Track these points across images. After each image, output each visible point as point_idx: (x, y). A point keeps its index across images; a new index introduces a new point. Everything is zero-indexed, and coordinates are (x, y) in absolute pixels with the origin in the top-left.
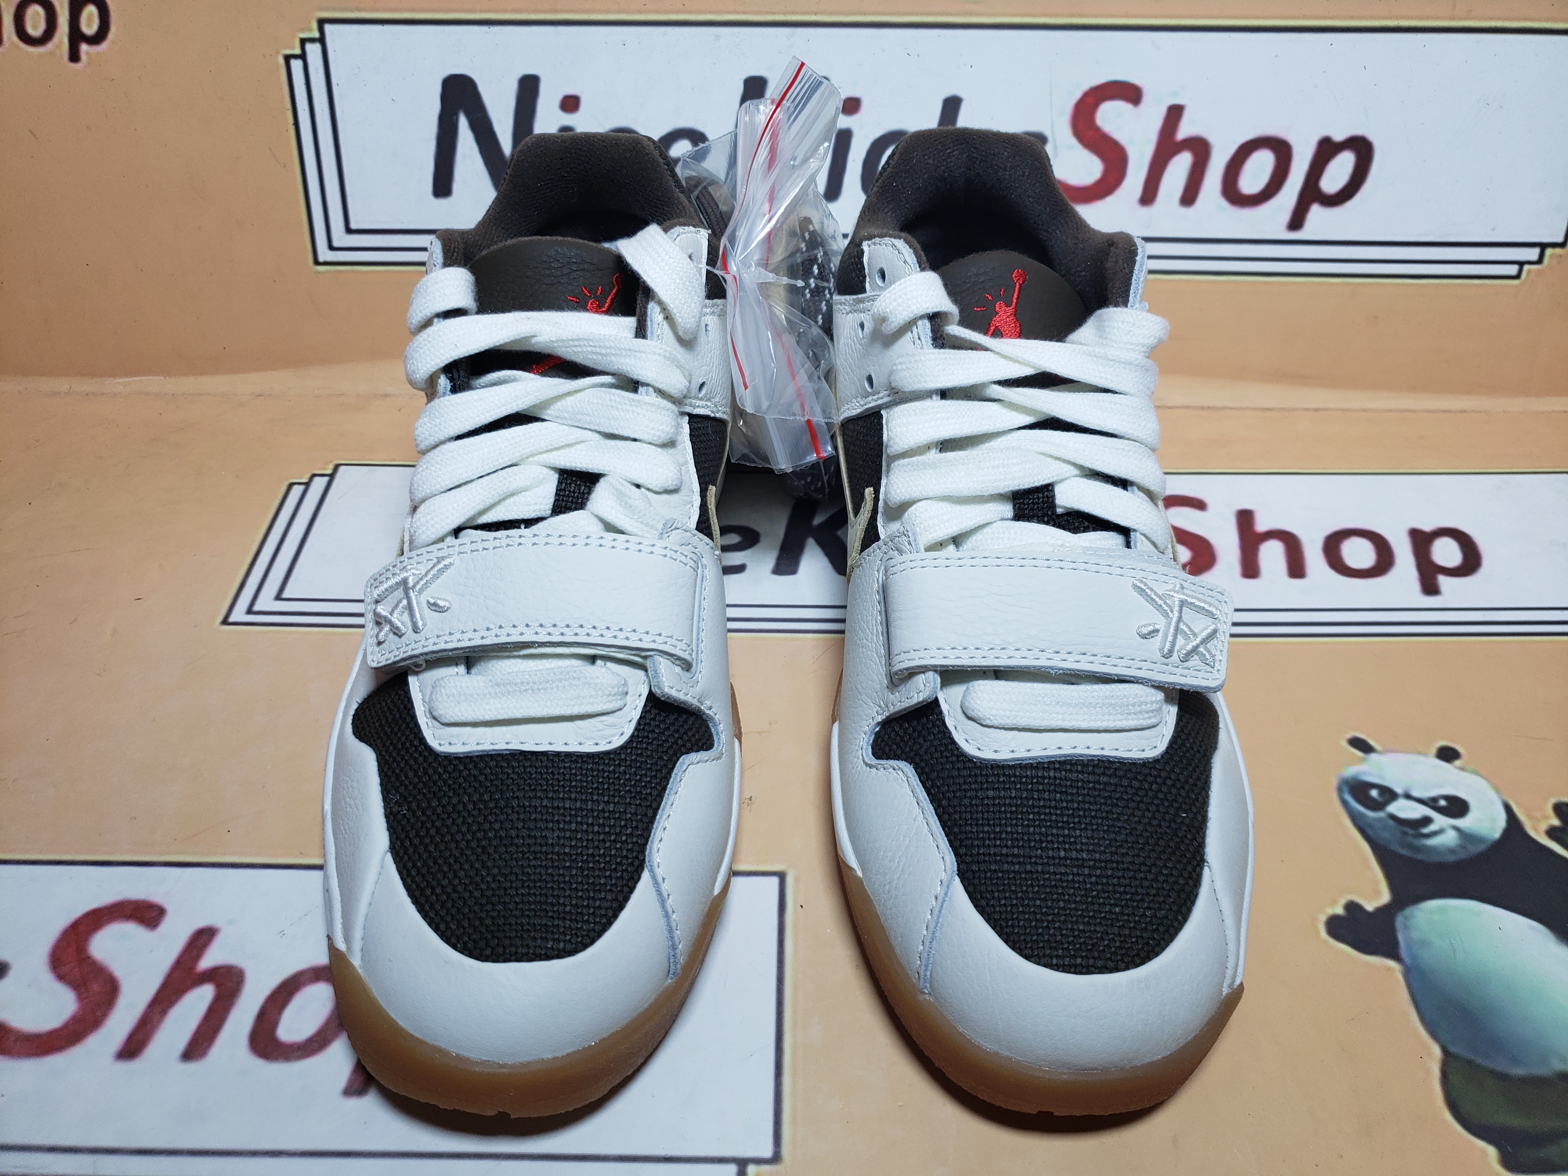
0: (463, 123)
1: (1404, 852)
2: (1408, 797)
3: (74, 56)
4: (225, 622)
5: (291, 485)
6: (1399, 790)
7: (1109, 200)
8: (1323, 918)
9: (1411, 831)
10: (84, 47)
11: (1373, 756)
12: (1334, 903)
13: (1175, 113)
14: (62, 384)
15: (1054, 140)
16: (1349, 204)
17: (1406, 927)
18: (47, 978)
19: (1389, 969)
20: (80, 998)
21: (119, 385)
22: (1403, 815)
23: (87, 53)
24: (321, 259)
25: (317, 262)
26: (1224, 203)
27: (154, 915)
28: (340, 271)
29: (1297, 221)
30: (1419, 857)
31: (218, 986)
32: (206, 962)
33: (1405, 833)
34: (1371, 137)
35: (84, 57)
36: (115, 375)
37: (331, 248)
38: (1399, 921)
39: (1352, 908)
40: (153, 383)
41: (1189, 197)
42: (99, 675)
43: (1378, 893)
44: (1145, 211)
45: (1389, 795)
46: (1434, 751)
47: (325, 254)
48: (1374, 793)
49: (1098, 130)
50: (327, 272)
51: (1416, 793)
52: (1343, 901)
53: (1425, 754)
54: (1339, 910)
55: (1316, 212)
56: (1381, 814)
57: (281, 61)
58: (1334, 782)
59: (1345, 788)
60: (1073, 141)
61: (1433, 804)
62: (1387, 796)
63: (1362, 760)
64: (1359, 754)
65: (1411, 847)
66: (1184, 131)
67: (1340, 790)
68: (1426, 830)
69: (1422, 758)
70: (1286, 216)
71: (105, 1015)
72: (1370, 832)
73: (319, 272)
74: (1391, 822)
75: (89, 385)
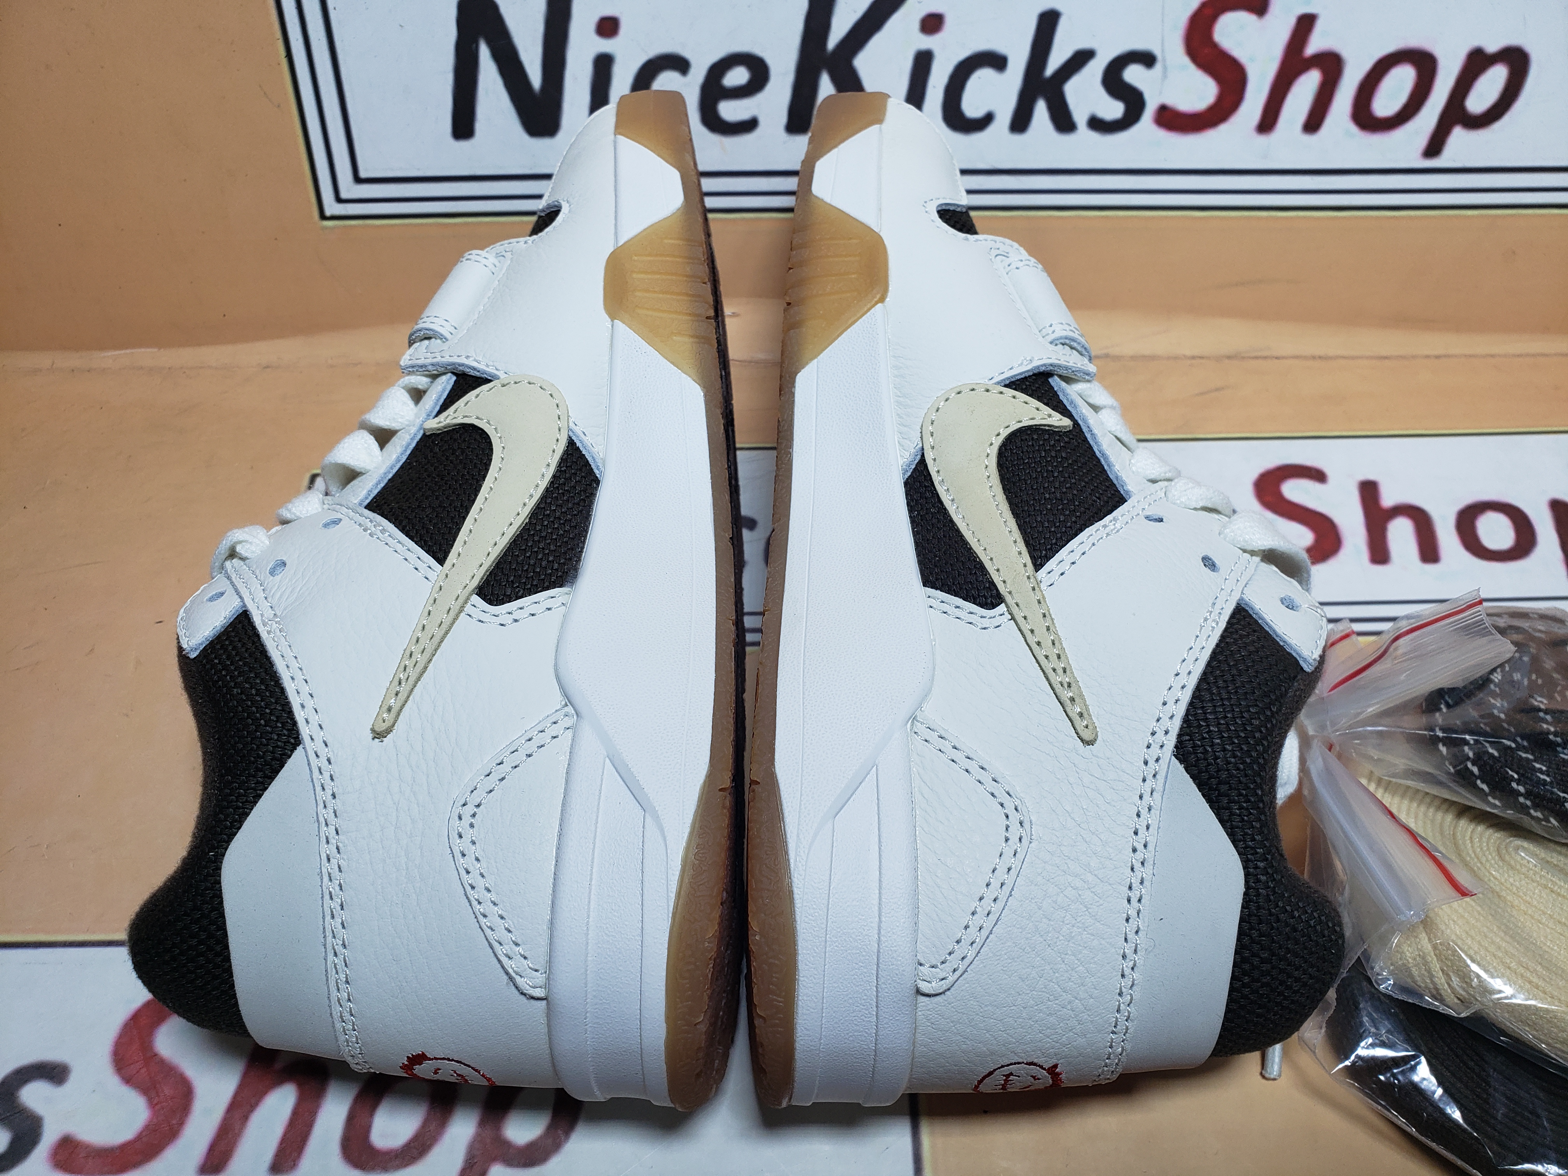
0: (484, 52)
5: (312, 476)
7: (1223, 128)
13: (1306, 24)
14: (43, 360)
15: (1164, 60)
16: (1497, 126)
18: (112, 1081)
20: (151, 1103)
21: (108, 358)
24: (328, 213)
25: (323, 217)
26: (1353, 128)
28: (351, 227)
29: (1434, 147)
31: (300, 1085)
32: (285, 1058)
34: (1528, 48)
36: (102, 348)
37: (339, 200)
40: (146, 356)
41: (1313, 124)
42: (127, 715)
44: (1263, 139)
47: (332, 207)
49: (1215, 46)
50: (335, 227)
60: (1186, 61)
66: (1314, 45)
70: (1422, 141)
71: (181, 1123)
75: (74, 360)
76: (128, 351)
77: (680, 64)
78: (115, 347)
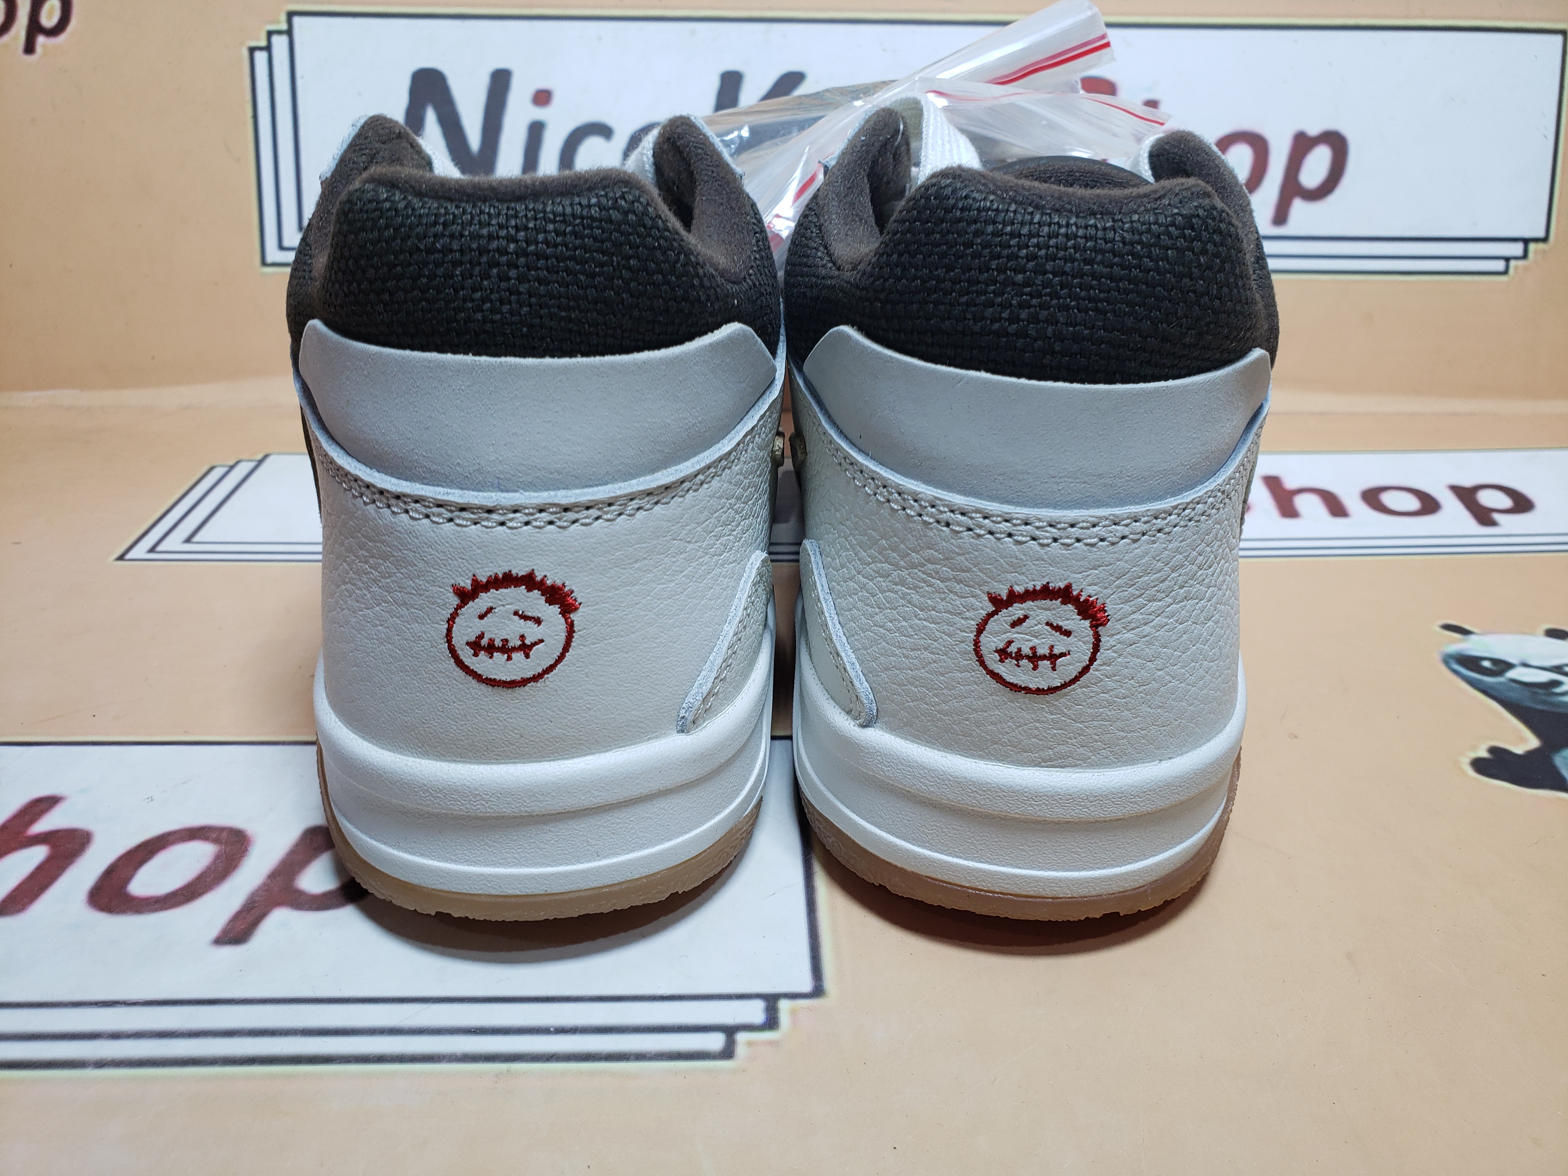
0: (431, 117)
1: (1540, 707)
2: (1526, 665)
3: (29, 48)
4: (121, 559)
5: (212, 468)
6: (1513, 661)
9: (1539, 691)
10: (41, 40)
11: (1475, 637)
12: (1474, 748)
16: (1330, 199)
22: (1526, 679)
23: (43, 46)
24: (269, 259)
25: (264, 263)
29: (1280, 217)
30: (1556, 709)
31: (54, 847)
32: (42, 826)
33: (1535, 693)
34: (1344, 131)
35: (39, 48)
37: (281, 248)
39: (1497, 751)
43: (1523, 740)
45: (1504, 665)
47: (273, 254)
48: (1486, 664)
51: (1534, 663)
54: (1484, 754)
55: (1298, 206)
56: (1500, 679)
57: (245, 53)
59: (1453, 662)
61: (1559, 671)
62: (1502, 666)
63: (1464, 640)
64: (1456, 636)
65: (1545, 702)
67: (1447, 663)
68: (1558, 690)
69: (1529, 638)
70: (1267, 210)
72: (1494, 693)
73: (266, 274)
74: (1515, 685)
76: (50, 392)
77: (604, 131)
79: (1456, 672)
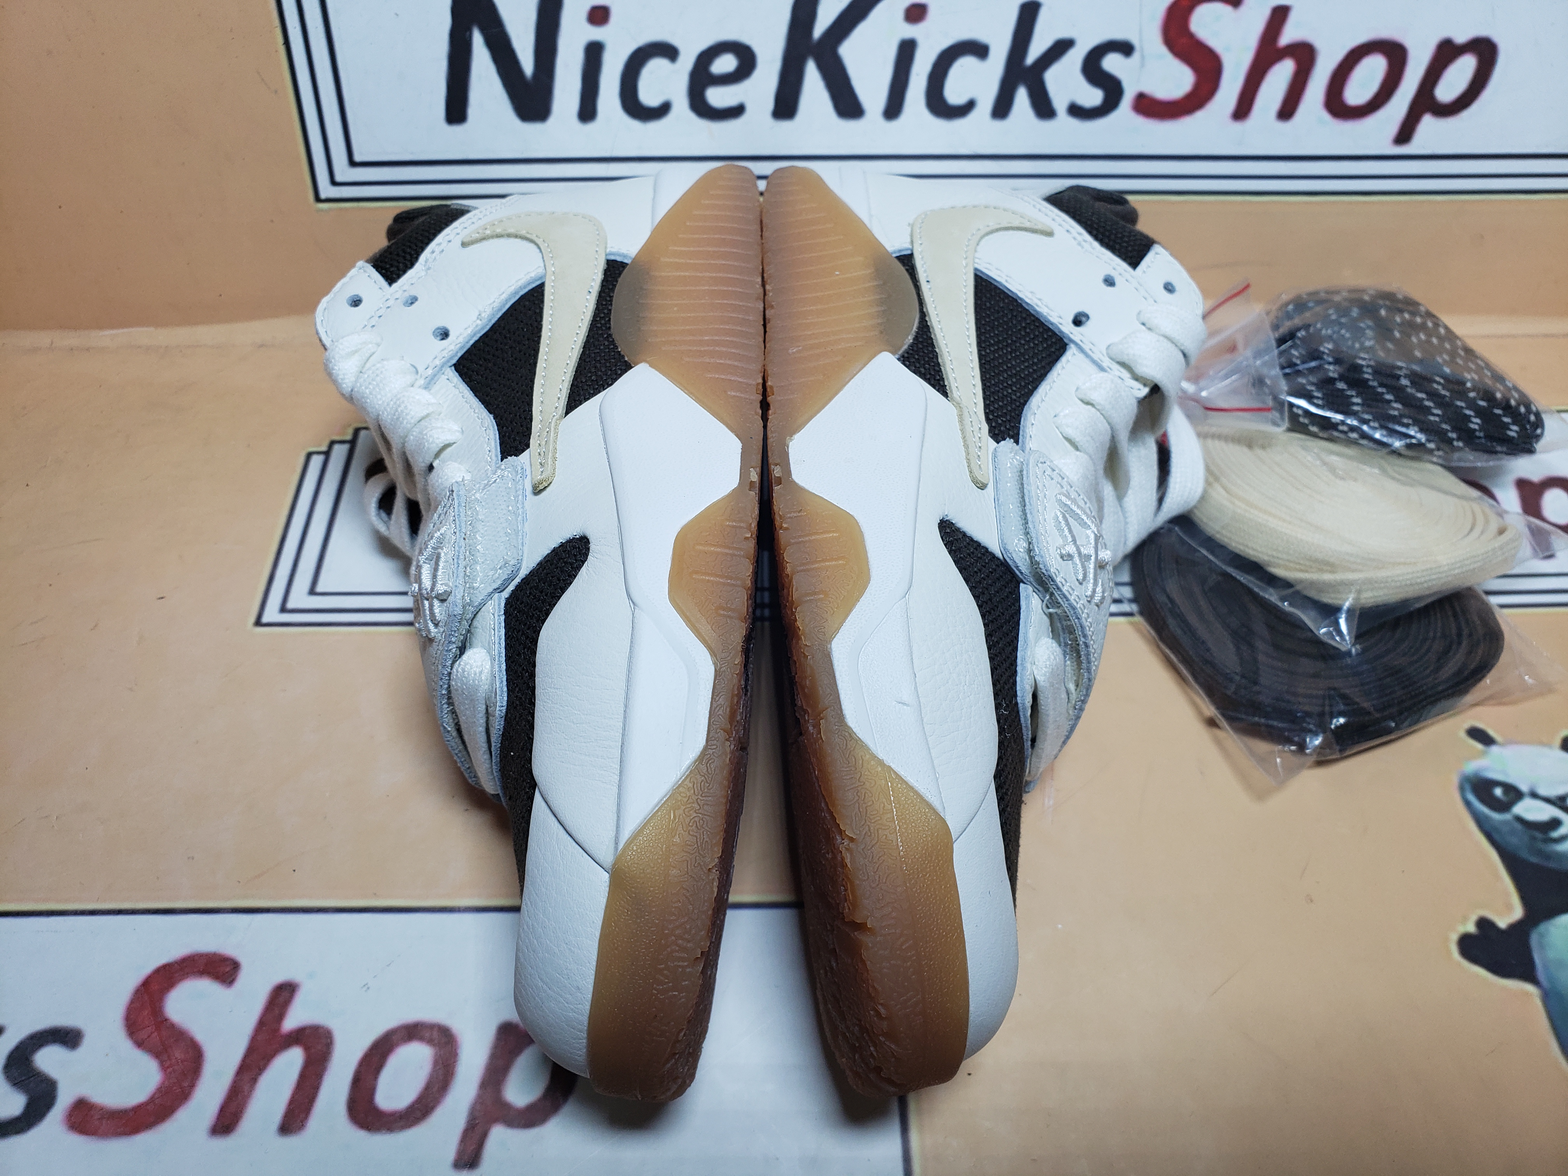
0: (478, 40)
1: (1534, 860)
2: (1534, 795)
4: (258, 623)
5: (309, 455)
6: (1524, 788)
7: (1200, 115)
8: (1454, 937)
9: (1539, 835)
11: (1494, 749)
12: (1465, 919)
13: (1280, 15)
14: (42, 340)
15: (1142, 49)
16: (1466, 114)
17: (1542, 947)
18: (126, 1045)
19: (1527, 994)
20: (164, 1067)
21: (106, 337)
22: (1531, 816)
24: (323, 195)
25: (318, 199)
26: (1326, 116)
27: (228, 969)
28: (346, 209)
29: (1404, 135)
30: (1552, 865)
31: (307, 1049)
32: (292, 1021)
33: (1534, 838)
34: (1497, 38)
36: (101, 327)
37: (334, 183)
38: (1534, 939)
39: (1484, 924)
40: (143, 335)
41: (1287, 111)
42: (131, 689)
43: (1509, 908)
44: (1238, 126)
45: (1514, 794)
46: (1558, 741)
47: (326, 190)
48: (1498, 792)
49: (1191, 36)
50: (330, 210)
51: (1542, 791)
52: (1474, 918)
53: (1548, 745)
54: (1471, 928)
55: (1428, 122)
56: (1507, 817)
58: (1455, 780)
59: (1468, 787)
60: (1164, 50)
61: (1562, 804)
62: (1512, 795)
63: (1483, 754)
64: (1479, 746)
65: (1540, 853)
66: (1288, 36)
67: (1462, 789)
68: (1555, 834)
69: (1546, 751)
70: (1393, 128)
71: (192, 1086)
72: (1496, 837)
73: (322, 210)
74: (1518, 826)
75: (72, 339)
76: (125, 330)
77: (669, 51)
78: (112, 327)
79: (1468, 804)
